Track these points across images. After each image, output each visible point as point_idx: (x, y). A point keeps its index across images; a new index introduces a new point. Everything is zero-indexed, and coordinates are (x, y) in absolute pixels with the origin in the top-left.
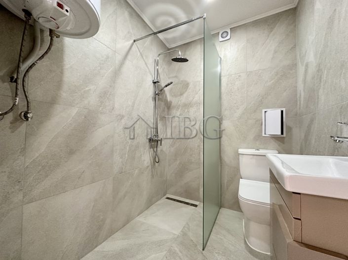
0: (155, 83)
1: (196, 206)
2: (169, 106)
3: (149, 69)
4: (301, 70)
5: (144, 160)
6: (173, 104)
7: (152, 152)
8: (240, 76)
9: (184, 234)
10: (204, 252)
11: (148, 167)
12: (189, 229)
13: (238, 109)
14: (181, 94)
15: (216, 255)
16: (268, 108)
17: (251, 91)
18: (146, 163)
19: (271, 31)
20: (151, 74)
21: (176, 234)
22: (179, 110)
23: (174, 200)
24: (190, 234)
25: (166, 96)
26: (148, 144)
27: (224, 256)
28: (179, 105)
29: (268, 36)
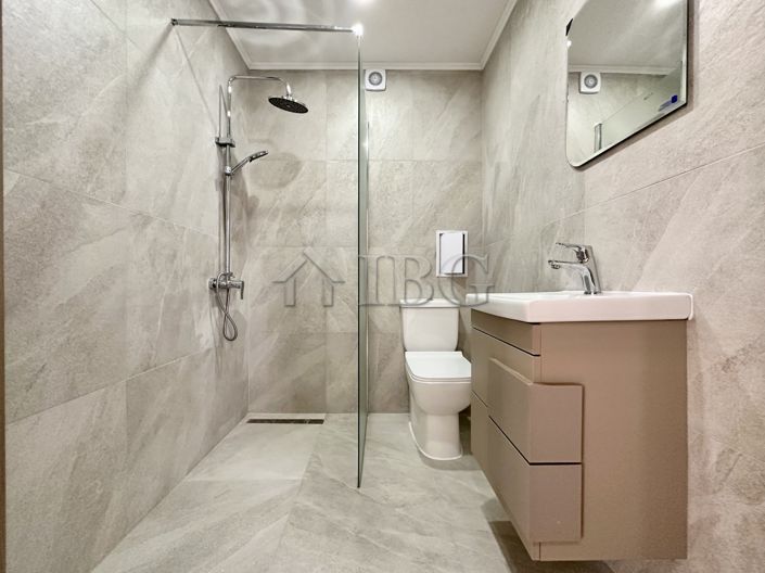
0: (221, 145)
1: (321, 422)
2: (250, 209)
3: (207, 107)
4: (489, 173)
5: (201, 336)
6: (261, 204)
7: (217, 315)
8: (401, 166)
9: (314, 474)
10: (360, 490)
11: (208, 351)
12: (321, 465)
13: (397, 226)
14: (282, 185)
15: (383, 486)
16: (445, 228)
17: (420, 196)
18: (203, 341)
19: (450, 98)
20: (212, 121)
21: (295, 481)
22: (278, 220)
23: (270, 421)
24: (325, 471)
25: (244, 183)
26: (208, 294)
27: (395, 483)
28: (278, 209)
29: (446, 104)
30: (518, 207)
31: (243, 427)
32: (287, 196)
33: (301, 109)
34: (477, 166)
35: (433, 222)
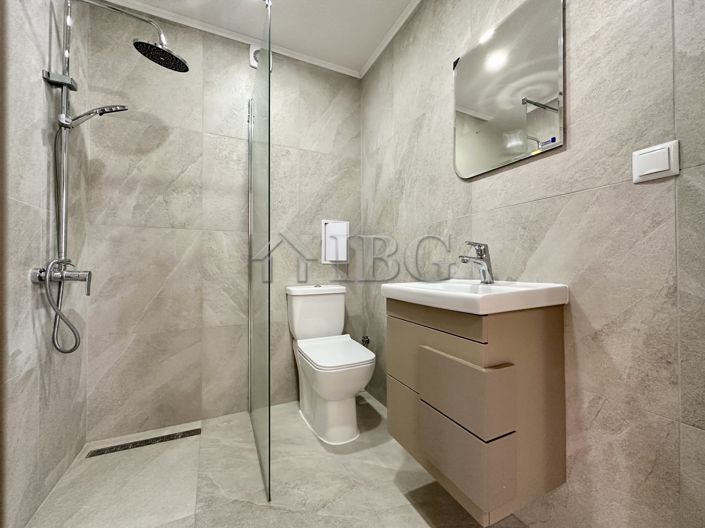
0: (51, 83)
1: (197, 432)
2: (92, 175)
3: (30, 23)
4: (370, 172)
5: (18, 352)
6: (108, 172)
7: (43, 321)
8: (288, 152)
9: (209, 502)
10: (272, 503)
11: (30, 372)
12: (213, 486)
13: (284, 213)
14: (142, 151)
15: (296, 491)
17: (307, 185)
18: (21, 360)
19: (334, 97)
20: (38, 47)
21: (184, 519)
22: (136, 194)
23: (124, 447)
24: (223, 492)
25: (83, 140)
26: (30, 292)
28: (134, 181)
29: (331, 101)
30: (402, 205)
31: (82, 466)
32: (150, 165)
33: (180, 66)
34: (357, 163)
35: (319, 211)
